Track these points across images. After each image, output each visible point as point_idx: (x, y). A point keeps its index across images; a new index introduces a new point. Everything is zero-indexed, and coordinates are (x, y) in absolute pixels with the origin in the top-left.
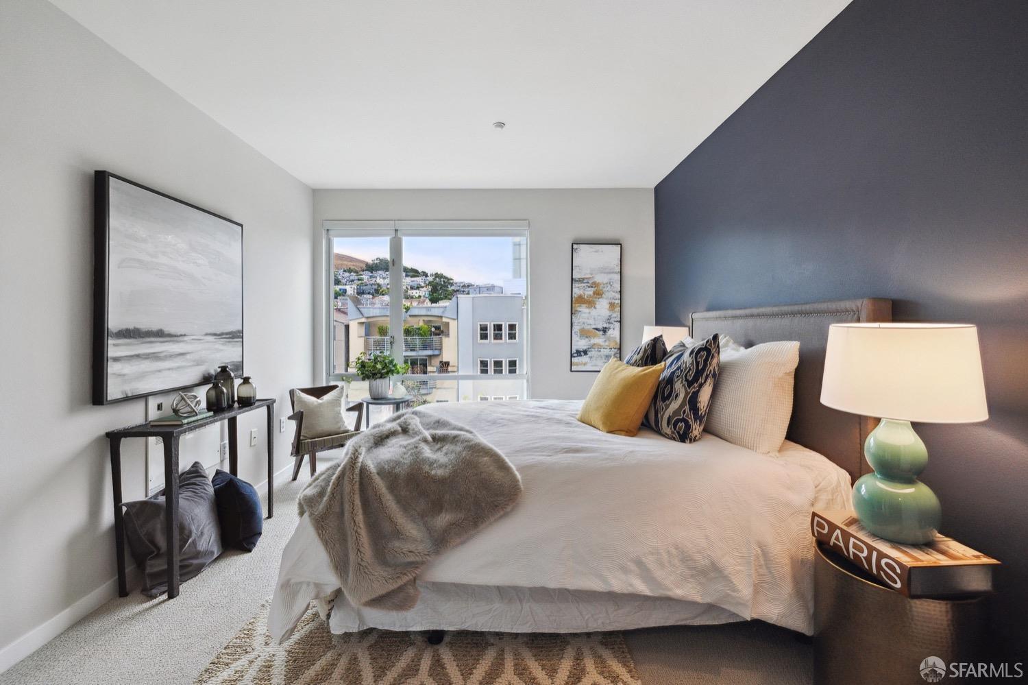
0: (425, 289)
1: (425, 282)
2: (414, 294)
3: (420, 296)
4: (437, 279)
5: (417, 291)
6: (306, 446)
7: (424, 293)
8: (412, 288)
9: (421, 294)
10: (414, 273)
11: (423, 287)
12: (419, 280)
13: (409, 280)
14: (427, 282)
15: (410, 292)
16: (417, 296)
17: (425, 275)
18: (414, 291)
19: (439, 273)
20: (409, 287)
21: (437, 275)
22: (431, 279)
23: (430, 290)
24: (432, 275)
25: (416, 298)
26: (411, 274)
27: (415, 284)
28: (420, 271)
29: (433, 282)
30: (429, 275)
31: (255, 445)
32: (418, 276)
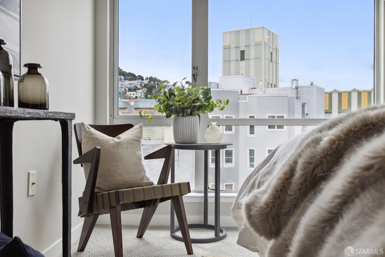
0: (141, 91)
1: (141, 86)
2: (132, 95)
3: (136, 97)
4: (152, 82)
5: (134, 93)
6: (106, 200)
7: (140, 94)
8: (130, 90)
9: (137, 95)
10: (132, 77)
11: (139, 89)
12: (136, 83)
13: (127, 83)
14: (143, 85)
15: (128, 93)
16: (134, 96)
17: (141, 78)
18: (132, 93)
19: (153, 77)
20: (127, 89)
21: (151, 79)
22: (146, 82)
23: (146, 91)
24: (147, 79)
25: (133, 98)
26: (130, 77)
27: (132, 86)
28: (137, 75)
29: (148, 84)
30: (144, 78)
31: (33, 195)
32: (135, 80)
